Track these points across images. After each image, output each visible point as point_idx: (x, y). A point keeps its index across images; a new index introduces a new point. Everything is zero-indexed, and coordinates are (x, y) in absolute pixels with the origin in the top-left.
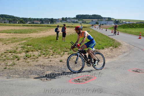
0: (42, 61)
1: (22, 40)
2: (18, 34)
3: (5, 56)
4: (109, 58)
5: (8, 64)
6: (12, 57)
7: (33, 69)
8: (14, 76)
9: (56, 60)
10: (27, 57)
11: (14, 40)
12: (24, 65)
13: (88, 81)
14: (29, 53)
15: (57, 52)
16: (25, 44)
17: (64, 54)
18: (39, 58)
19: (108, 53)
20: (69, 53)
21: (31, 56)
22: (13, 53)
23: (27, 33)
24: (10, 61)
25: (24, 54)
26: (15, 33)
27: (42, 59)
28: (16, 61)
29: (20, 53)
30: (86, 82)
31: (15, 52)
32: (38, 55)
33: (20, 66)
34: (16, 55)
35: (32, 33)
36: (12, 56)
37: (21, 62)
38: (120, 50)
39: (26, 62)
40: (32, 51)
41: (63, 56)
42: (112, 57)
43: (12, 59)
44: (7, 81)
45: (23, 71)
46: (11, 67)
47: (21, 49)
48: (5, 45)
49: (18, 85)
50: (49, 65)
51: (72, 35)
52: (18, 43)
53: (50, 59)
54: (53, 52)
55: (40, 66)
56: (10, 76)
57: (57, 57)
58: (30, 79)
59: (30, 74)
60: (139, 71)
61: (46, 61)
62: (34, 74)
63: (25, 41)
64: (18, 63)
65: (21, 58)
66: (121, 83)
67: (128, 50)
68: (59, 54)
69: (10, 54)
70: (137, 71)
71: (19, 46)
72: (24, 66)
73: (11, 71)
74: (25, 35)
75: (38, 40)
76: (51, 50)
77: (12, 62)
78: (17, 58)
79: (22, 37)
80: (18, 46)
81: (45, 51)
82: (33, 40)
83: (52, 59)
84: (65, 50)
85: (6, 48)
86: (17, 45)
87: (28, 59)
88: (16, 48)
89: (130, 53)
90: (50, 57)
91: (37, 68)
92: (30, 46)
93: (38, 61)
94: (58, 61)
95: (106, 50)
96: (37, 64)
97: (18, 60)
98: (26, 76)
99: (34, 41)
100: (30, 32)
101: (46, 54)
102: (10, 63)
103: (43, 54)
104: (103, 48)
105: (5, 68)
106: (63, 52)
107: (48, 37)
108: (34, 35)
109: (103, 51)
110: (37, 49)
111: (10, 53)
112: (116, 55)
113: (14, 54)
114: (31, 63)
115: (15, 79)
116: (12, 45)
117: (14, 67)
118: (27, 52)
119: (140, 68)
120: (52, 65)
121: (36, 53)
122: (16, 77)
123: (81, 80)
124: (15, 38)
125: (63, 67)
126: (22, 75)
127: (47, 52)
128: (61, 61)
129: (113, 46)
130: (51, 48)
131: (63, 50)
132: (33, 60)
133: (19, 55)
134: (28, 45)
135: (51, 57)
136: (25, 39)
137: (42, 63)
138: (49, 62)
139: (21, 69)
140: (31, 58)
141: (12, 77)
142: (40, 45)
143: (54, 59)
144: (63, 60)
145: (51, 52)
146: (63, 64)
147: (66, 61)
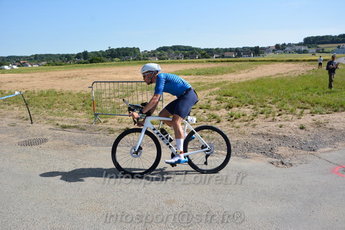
0: (263, 126)
1: (213, 86)
2: (203, 77)
6: (206, 118)
7: (250, 140)
8: (219, 151)
9: (292, 126)
10: (232, 117)
11: (199, 87)
14: (233, 109)
16: (217, 92)
17: (302, 113)
18: (256, 119)
20: (314, 111)
21: (239, 117)
22: (206, 110)
23: (217, 74)
25: (224, 112)
26: (197, 74)
27: (262, 121)
28: (215, 124)
29: (218, 110)
31: (208, 107)
32: (251, 114)
34: (211, 113)
35: (226, 73)
36: (205, 114)
39: (233, 126)
40: (238, 106)
41: (303, 117)
47: (216, 102)
49: (232, 171)
50: (281, 134)
51: (304, 77)
52: (208, 92)
53: (279, 123)
54: (278, 110)
55: (262, 135)
57: (290, 118)
58: (250, 160)
59: (247, 150)
61: (272, 126)
62: (254, 151)
63: (217, 89)
65: (222, 119)
69: (202, 111)
71: (211, 96)
74: (215, 77)
75: (242, 85)
76: (273, 106)
78: (215, 118)
79: (210, 82)
80: (209, 97)
81: (261, 107)
82: (232, 86)
83: (282, 123)
84: (301, 105)
86: (206, 94)
87: (235, 121)
88: (207, 100)
90: (275, 118)
91: (258, 139)
94: (296, 126)
96: (255, 131)
97: (218, 122)
99: (235, 88)
101: (265, 112)
103: (262, 113)
106: (298, 110)
107: (257, 80)
108: (230, 78)
110: (246, 103)
111: (201, 108)
113: (208, 112)
114: (243, 129)
118: (230, 108)
120: (286, 134)
121: (248, 111)
124: (199, 84)
125: (309, 141)
127: (266, 108)
128: (302, 128)
130: (269, 101)
131: (297, 105)
132: (247, 123)
133: (217, 113)
134: (226, 96)
135: (278, 118)
136: (217, 85)
137: (264, 131)
138: (278, 128)
140: (240, 119)
141: (216, 153)
142: (248, 96)
143: (287, 122)
144: (306, 126)
145: (275, 109)
146: (307, 133)
147: (312, 128)
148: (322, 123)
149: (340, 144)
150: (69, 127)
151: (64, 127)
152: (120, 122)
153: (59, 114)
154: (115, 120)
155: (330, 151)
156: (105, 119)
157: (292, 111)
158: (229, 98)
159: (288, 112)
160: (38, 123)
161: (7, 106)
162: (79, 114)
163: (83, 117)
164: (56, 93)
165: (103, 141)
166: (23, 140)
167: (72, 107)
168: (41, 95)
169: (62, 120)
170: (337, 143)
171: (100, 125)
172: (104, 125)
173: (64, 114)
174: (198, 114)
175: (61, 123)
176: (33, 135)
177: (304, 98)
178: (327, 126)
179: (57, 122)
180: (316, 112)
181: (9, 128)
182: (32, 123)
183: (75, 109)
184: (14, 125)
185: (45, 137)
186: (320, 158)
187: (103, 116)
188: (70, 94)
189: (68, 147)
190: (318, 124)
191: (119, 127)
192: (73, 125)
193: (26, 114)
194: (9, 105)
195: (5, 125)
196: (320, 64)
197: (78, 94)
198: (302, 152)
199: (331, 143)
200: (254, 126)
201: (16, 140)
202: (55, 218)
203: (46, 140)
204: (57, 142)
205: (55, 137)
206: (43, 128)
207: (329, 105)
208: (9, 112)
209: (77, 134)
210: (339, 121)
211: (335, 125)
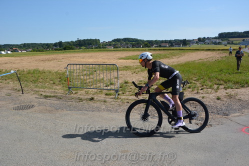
9: (211, 97)
17: (218, 88)
20: (226, 87)
27: (189, 94)
41: (219, 91)
48: (135, 74)
51: (219, 61)
53: (202, 95)
54: (201, 85)
57: (210, 92)
76: (197, 83)
83: (204, 95)
84: (218, 82)
85: (137, 77)
90: (199, 91)
94: (214, 98)
101: (192, 87)
103: (189, 88)
106: (215, 86)
107: (185, 64)
120: (207, 103)
125: (224, 108)
127: (192, 84)
128: (218, 99)
130: (195, 79)
131: (214, 82)
135: (201, 91)
138: (201, 98)
143: (207, 95)
144: (221, 98)
145: (199, 85)
146: (222, 103)
147: (226, 99)
148: (232, 95)
149: (246, 111)
150: (50, 97)
151: (46, 97)
152: (87, 93)
153: (42, 87)
154: (83, 92)
155: (238, 116)
156: (76, 91)
157: (211, 87)
159: (208, 87)
160: (27, 93)
161: (4, 81)
162: (57, 87)
163: (59, 90)
164: (40, 71)
165: (75, 107)
166: (16, 106)
167: (52, 82)
168: (29, 73)
169: (45, 92)
170: (244, 110)
171: (72, 95)
172: (75, 96)
173: (46, 87)
175: (44, 94)
176: (24, 102)
177: (219, 77)
178: (237, 98)
179: (41, 93)
180: (228, 88)
181: (6, 97)
182: (23, 93)
183: (54, 83)
184: (10, 95)
185: (32, 104)
186: (231, 121)
187: (75, 89)
188: (50, 72)
189: (50, 111)
190: (230, 96)
191: (86, 97)
192: (52, 95)
193: (18, 87)
194: (6, 80)
195: (3, 95)
196: (231, 52)
197: (56, 73)
198: (219, 116)
199: (239, 110)
201: (11, 106)
202: (42, 162)
203: (33, 106)
204: (41, 107)
205: (40, 104)
206: (31, 97)
207: (237, 83)
208: (6, 85)
209: (56, 102)
210: (245, 94)
211: (242, 97)
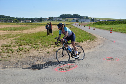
0: (32, 53)
1: (16, 35)
2: (13, 31)
3: (1, 50)
4: (88, 49)
5: (4, 56)
6: (7, 51)
7: (25, 60)
9: (44, 52)
10: (19, 50)
11: (9, 36)
12: (17, 56)
13: (71, 69)
14: (22, 46)
15: (45, 45)
16: (18, 39)
17: (50, 46)
18: (30, 50)
19: (87, 45)
21: (23, 49)
22: (8, 47)
23: (20, 30)
24: (6, 53)
25: (17, 48)
26: (10, 30)
27: (32, 51)
28: (11, 53)
29: (14, 47)
30: (69, 70)
31: (10, 46)
33: (14, 58)
34: (10, 48)
35: (25, 30)
36: (7, 49)
37: (15, 54)
38: (96, 43)
39: (19, 54)
40: (24, 45)
41: (50, 48)
42: (90, 48)
43: (7, 52)
44: (3, 71)
45: (16, 62)
46: (6, 59)
47: (15, 43)
48: (1, 40)
50: (39, 56)
52: (13, 38)
53: (39, 52)
54: (41, 45)
55: (31, 57)
56: (5, 67)
59: (22, 64)
60: (111, 59)
61: (36, 53)
62: (25, 65)
64: (12, 55)
65: (15, 51)
66: (97, 70)
67: (102, 42)
68: (47, 47)
69: (6, 48)
70: (109, 60)
71: (14, 41)
72: (17, 58)
73: (6, 62)
74: (19, 31)
75: (29, 35)
76: (40, 44)
77: (7, 55)
78: (11, 51)
79: (16, 34)
82: (25, 35)
83: (40, 51)
84: (52, 43)
85: (3, 42)
86: (11, 40)
87: (21, 51)
88: (11, 42)
89: (104, 45)
90: (39, 49)
91: (28, 59)
92: (23, 41)
93: (29, 53)
94: (46, 52)
95: (85, 43)
96: (28, 55)
97: (12, 53)
98: (18, 67)
99: (26, 36)
100: (23, 29)
101: (35, 47)
102: (5, 55)
103: (33, 48)
104: (83, 41)
105: (1, 60)
106: (50, 45)
107: (38, 33)
108: (26, 32)
109: (83, 43)
110: (29, 43)
111: (6, 47)
112: (93, 47)
114: (23, 55)
115: (10, 69)
116: (8, 40)
117: (8, 59)
118: (20, 46)
119: (112, 57)
120: (41, 56)
121: (28, 47)
122: (10, 67)
123: (65, 68)
124: (10, 35)
125: (50, 58)
126: (15, 65)
127: (36, 45)
128: (48, 53)
129: (91, 40)
130: (40, 42)
131: (50, 43)
132: (25, 52)
133: (13, 49)
134: (21, 40)
136: (18, 35)
137: (32, 55)
138: (38, 53)
139: (14, 61)
140: (23, 51)
141: (7, 67)
142: (31, 40)
143: (42, 51)
144: (50, 52)
146: (50, 55)
147: (52, 53)
158: (21, 41)
174: (3, 49)
190: (55, 51)
200: (28, 53)
